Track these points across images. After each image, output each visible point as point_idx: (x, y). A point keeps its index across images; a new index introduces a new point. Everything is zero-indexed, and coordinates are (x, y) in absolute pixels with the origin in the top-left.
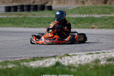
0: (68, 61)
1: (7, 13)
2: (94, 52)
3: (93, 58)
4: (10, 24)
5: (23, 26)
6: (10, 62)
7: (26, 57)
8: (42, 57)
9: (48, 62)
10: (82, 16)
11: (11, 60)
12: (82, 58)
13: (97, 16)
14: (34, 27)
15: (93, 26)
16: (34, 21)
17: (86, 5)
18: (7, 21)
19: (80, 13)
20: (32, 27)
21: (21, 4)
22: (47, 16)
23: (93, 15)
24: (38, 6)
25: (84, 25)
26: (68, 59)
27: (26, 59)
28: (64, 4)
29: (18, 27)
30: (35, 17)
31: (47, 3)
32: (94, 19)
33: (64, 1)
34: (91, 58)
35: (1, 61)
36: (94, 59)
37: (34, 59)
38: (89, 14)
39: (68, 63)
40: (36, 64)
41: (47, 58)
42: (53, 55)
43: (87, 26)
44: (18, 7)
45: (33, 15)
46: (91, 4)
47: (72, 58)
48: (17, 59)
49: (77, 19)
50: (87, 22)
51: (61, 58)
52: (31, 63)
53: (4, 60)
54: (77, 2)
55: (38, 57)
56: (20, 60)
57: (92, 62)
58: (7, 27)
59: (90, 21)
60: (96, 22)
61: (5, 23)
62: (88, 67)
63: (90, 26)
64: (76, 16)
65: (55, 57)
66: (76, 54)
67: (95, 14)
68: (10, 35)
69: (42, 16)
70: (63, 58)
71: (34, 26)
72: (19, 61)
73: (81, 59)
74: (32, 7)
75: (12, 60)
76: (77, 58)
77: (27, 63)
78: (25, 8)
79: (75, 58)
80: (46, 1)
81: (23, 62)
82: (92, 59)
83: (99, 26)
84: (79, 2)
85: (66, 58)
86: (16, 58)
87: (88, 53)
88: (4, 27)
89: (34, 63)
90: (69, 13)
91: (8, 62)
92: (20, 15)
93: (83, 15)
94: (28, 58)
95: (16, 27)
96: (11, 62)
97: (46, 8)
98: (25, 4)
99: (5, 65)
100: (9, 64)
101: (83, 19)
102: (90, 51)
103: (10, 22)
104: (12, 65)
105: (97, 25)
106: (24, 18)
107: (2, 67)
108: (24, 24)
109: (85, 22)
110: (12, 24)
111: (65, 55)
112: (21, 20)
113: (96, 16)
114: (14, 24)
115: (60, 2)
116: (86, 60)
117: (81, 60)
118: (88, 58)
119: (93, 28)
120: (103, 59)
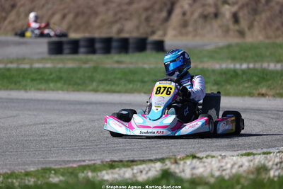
0: (194, 168)
1: (53, 57)
2: (260, 151)
3: (252, 164)
4: (59, 85)
5: (91, 88)
6: (54, 170)
7: (94, 160)
8: (133, 161)
9: (144, 172)
10: (238, 66)
11: (56, 167)
12: (227, 163)
13: (275, 66)
14: (119, 92)
15: (263, 91)
16: (119, 76)
17: (249, 39)
18: (51, 77)
19: (233, 59)
20: (114, 92)
21: (87, 35)
22: (152, 66)
23: (265, 65)
24: (131, 41)
25: (240, 88)
26: (193, 166)
27: (94, 164)
28: (195, 36)
29: (78, 91)
30: (122, 66)
31: (153, 33)
32: (267, 75)
33: (195, 30)
34: (247, 164)
35: (32, 169)
36: (254, 164)
37: (112, 165)
38: (255, 62)
39: (192, 174)
40: (116, 176)
41: (143, 162)
42: (160, 156)
43: (248, 90)
44: (82, 43)
45: (118, 62)
46: (261, 38)
47: (204, 162)
48: (71, 165)
49: (223, 73)
50: (248, 81)
51: (176, 162)
52: (104, 172)
53: (39, 167)
54: (227, 31)
55: (121, 161)
56: (79, 166)
57: (249, 172)
58: (53, 90)
59: (255, 79)
60: (270, 82)
61: (47, 81)
62: (238, 182)
63: (254, 91)
64: (224, 66)
65: (162, 160)
66: (214, 154)
67: (269, 62)
68: (59, 110)
69: (140, 65)
70: (182, 162)
71: (118, 89)
72: (75, 168)
73: (223, 164)
74: (114, 44)
75: (59, 167)
76: (213, 162)
77: (95, 174)
78: (98, 46)
79: (210, 164)
80: (149, 30)
81: (85, 172)
82: (250, 166)
83: (278, 91)
84: (231, 33)
85: (188, 162)
86: (69, 162)
87: (244, 152)
88: (45, 90)
89: (112, 173)
90: (205, 59)
91: (50, 170)
92: (86, 62)
93: (241, 65)
94: (98, 162)
95: (74, 91)
96: (56, 172)
97: (149, 47)
98: (97, 34)
99: (42, 176)
100: (52, 175)
101: (240, 73)
102: (250, 148)
103: (60, 78)
104: (58, 177)
105: (274, 89)
106: (95, 69)
107: (34, 182)
108: (95, 84)
109: (244, 81)
110: (64, 84)
111: (187, 156)
112: (87, 75)
113: (272, 66)
114: (69, 84)
115: (184, 31)
116: (236, 167)
117: (224, 168)
118: (240, 163)
119: (263, 95)
120: (277, 165)
